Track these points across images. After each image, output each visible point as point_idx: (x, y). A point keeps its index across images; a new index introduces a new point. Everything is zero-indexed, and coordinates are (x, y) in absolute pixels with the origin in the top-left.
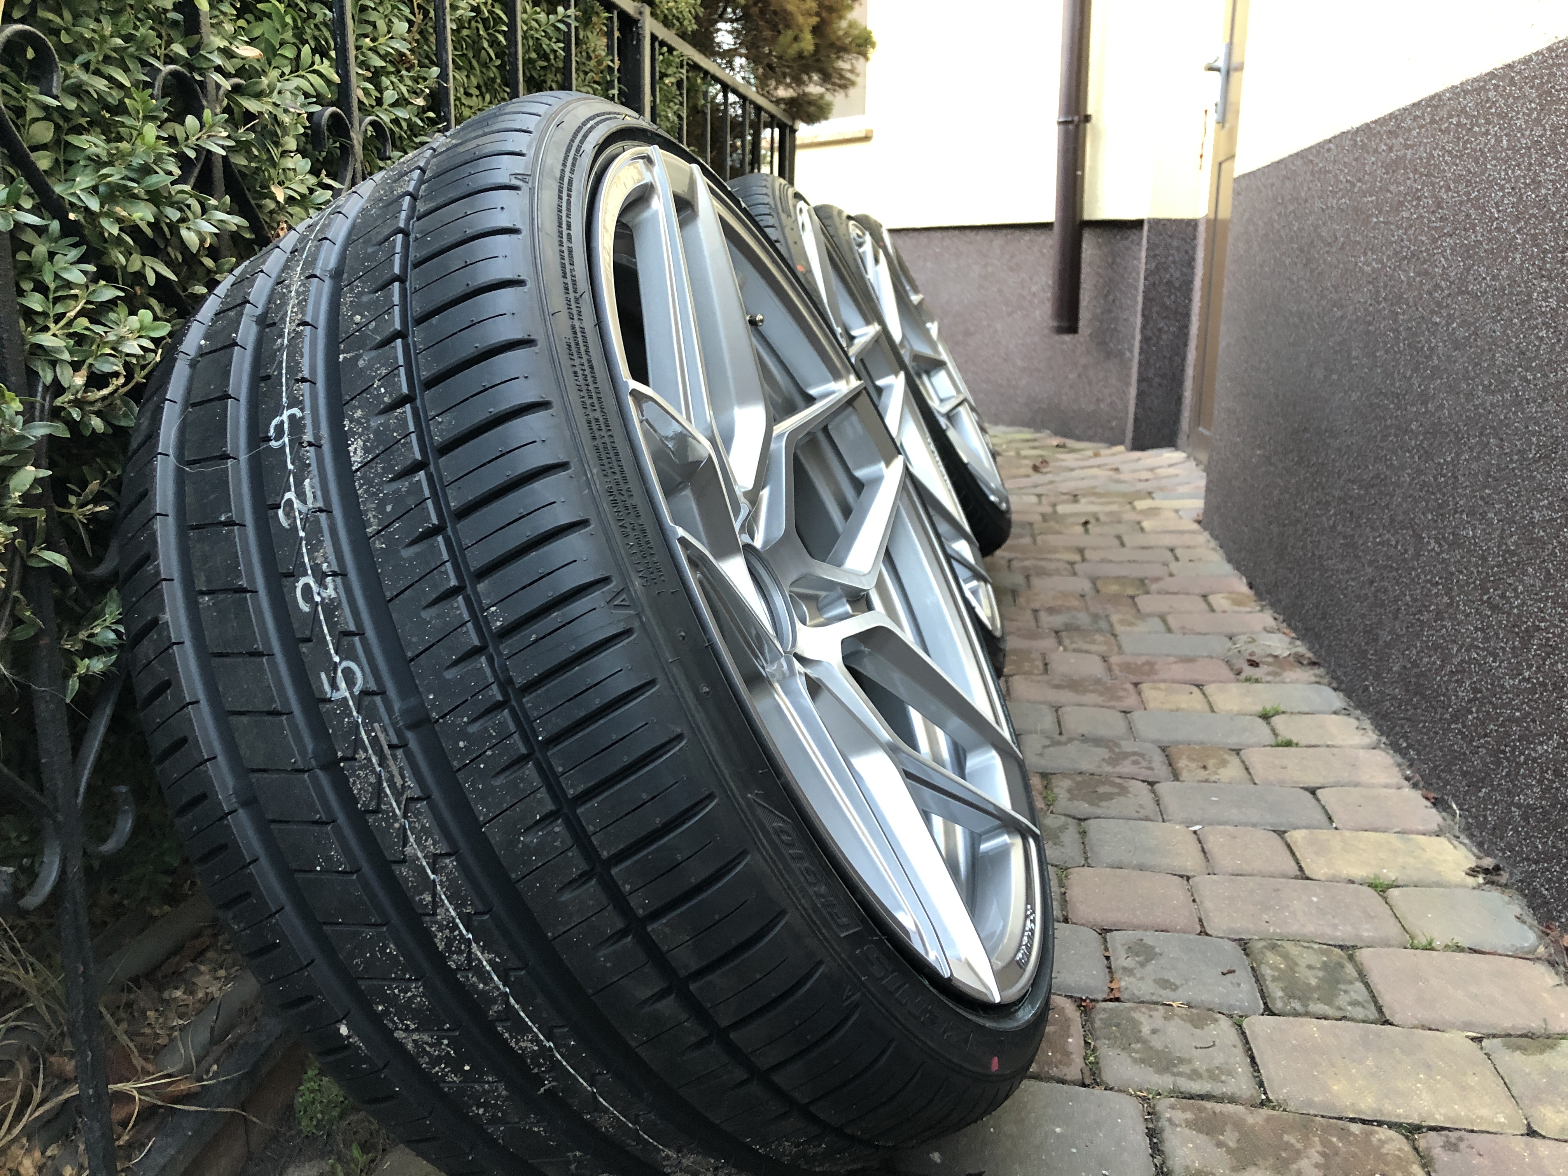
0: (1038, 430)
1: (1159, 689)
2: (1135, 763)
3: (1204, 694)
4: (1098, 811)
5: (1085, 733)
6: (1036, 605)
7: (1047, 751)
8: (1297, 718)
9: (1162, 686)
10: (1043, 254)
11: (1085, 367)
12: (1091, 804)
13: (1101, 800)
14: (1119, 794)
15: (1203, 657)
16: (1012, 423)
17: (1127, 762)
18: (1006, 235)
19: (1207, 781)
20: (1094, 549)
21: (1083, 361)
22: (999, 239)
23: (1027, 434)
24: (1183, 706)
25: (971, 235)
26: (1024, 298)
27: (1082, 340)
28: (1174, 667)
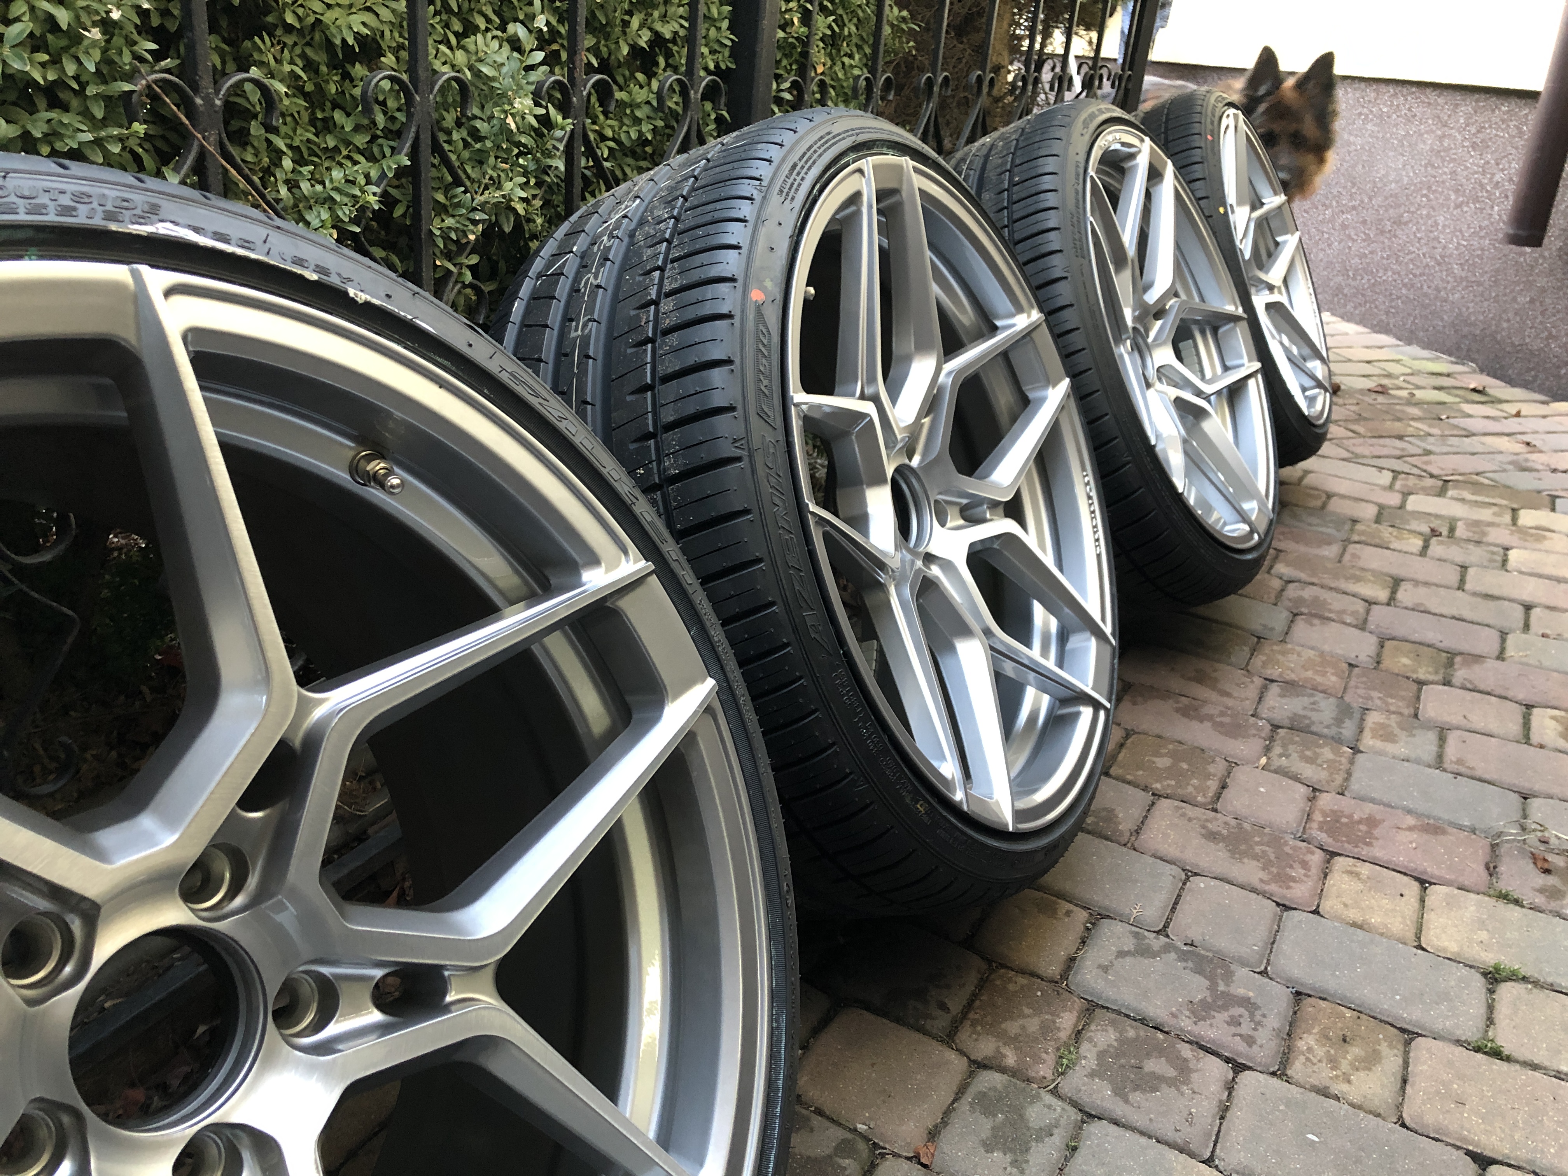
0: (1461, 360)
1: (1357, 875)
2: (1235, 1022)
3: (1422, 901)
4: (1119, 1109)
5: (1197, 939)
6: (1273, 672)
7: (1119, 963)
8: (1540, 996)
9: (1365, 869)
10: (1521, 133)
11: (1543, 290)
12: (1120, 1092)
13: (1137, 1088)
14: (1172, 1083)
15: (1461, 828)
16: (1427, 345)
17: (1221, 1017)
18: (1477, 101)
19: (1324, 1092)
20: (1416, 583)
21: (1541, 282)
22: (1467, 106)
23: (1443, 364)
24: (1375, 920)
25: (1432, 95)
26: (1482, 186)
27: (1546, 254)
28: (1404, 837)
